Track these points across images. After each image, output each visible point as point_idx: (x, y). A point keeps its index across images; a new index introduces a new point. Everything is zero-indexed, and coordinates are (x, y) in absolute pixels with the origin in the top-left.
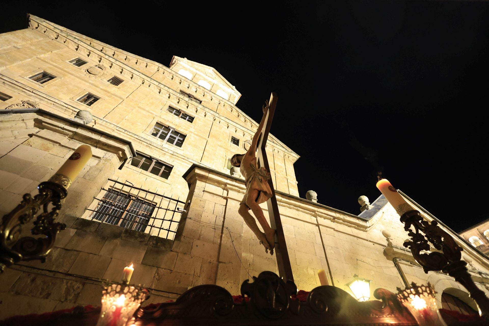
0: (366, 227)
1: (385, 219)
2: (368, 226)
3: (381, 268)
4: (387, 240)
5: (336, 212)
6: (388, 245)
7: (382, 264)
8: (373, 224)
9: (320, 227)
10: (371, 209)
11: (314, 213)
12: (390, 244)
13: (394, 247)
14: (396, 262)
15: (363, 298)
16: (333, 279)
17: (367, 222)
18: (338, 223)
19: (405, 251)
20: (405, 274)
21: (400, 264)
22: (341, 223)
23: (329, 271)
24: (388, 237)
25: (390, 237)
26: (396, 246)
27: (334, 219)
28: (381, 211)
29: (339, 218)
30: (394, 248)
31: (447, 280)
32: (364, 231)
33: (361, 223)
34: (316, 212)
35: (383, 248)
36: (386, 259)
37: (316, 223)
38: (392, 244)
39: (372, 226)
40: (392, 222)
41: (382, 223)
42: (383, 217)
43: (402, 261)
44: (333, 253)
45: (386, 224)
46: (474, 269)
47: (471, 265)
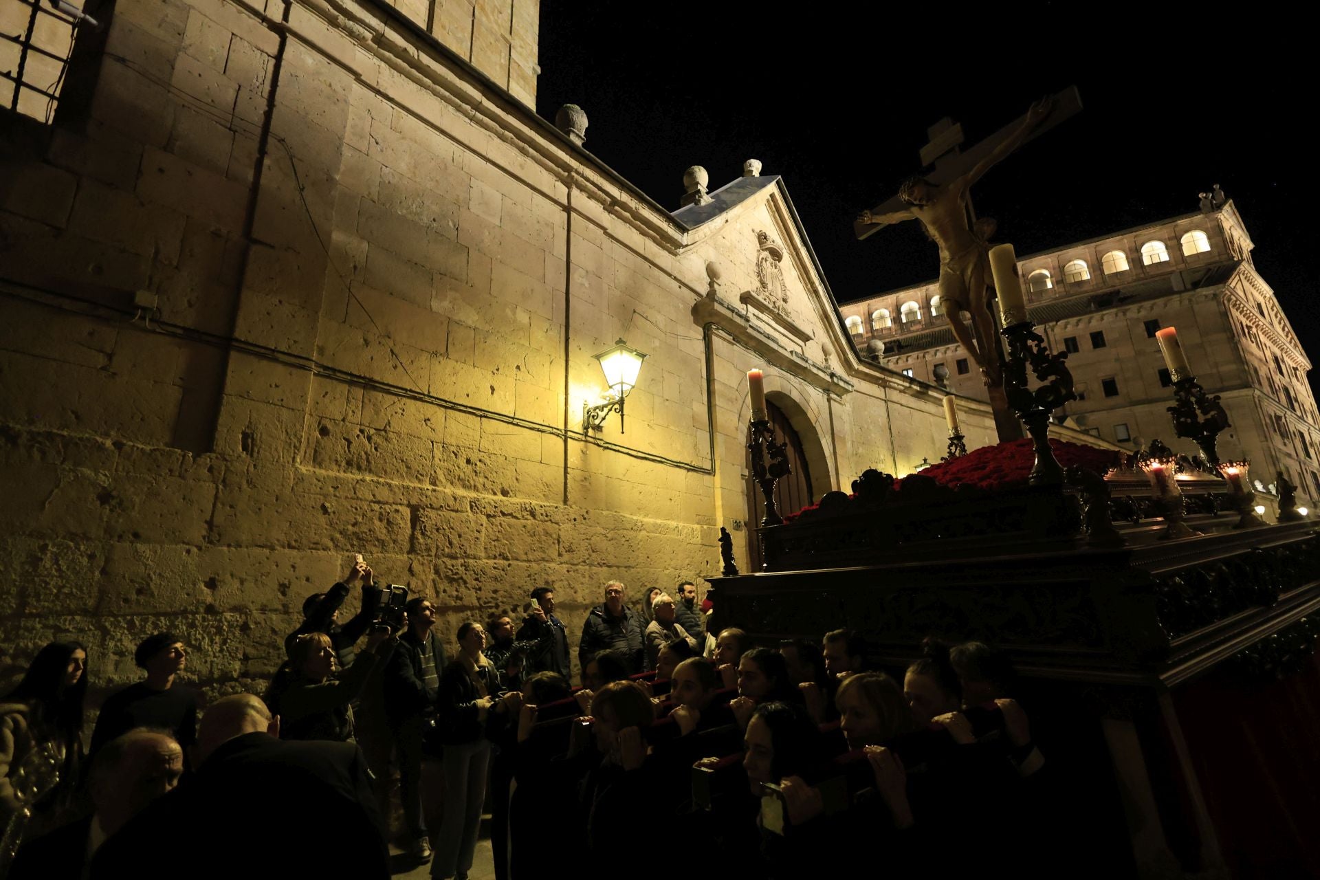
0: (678, 245)
1: (724, 238)
2: (685, 243)
3: (676, 336)
4: (710, 284)
5: (622, 187)
6: (708, 294)
7: (681, 330)
8: (695, 242)
9: (573, 214)
10: (705, 206)
11: (566, 174)
12: (712, 295)
13: (716, 301)
14: (708, 331)
15: (620, 385)
16: (570, 340)
17: (686, 234)
18: (620, 217)
19: (734, 314)
20: (714, 355)
21: (713, 336)
22: (625, 220)
23: (564, 323)
24: (714, 279)
25: (719, 279)
26: (722, 300)
27: (612, 206)
28: (724, 216)
29: (624, 206)
30: (715, 303)
31: (778, 378)
32: (670, 252)
33: (672, 230)
34: (573, 174)
35: (695, 299)
36: (693, 323)
37: (565, 202)
38: (716, 294)
39: (692, 246)
40: (735, 247)
41: (715, 244)
42: (722, 231)
43: (720, 331)
44: (587, 285)
45: (722, 249)
46: (828, 367)
47: (827, 360)
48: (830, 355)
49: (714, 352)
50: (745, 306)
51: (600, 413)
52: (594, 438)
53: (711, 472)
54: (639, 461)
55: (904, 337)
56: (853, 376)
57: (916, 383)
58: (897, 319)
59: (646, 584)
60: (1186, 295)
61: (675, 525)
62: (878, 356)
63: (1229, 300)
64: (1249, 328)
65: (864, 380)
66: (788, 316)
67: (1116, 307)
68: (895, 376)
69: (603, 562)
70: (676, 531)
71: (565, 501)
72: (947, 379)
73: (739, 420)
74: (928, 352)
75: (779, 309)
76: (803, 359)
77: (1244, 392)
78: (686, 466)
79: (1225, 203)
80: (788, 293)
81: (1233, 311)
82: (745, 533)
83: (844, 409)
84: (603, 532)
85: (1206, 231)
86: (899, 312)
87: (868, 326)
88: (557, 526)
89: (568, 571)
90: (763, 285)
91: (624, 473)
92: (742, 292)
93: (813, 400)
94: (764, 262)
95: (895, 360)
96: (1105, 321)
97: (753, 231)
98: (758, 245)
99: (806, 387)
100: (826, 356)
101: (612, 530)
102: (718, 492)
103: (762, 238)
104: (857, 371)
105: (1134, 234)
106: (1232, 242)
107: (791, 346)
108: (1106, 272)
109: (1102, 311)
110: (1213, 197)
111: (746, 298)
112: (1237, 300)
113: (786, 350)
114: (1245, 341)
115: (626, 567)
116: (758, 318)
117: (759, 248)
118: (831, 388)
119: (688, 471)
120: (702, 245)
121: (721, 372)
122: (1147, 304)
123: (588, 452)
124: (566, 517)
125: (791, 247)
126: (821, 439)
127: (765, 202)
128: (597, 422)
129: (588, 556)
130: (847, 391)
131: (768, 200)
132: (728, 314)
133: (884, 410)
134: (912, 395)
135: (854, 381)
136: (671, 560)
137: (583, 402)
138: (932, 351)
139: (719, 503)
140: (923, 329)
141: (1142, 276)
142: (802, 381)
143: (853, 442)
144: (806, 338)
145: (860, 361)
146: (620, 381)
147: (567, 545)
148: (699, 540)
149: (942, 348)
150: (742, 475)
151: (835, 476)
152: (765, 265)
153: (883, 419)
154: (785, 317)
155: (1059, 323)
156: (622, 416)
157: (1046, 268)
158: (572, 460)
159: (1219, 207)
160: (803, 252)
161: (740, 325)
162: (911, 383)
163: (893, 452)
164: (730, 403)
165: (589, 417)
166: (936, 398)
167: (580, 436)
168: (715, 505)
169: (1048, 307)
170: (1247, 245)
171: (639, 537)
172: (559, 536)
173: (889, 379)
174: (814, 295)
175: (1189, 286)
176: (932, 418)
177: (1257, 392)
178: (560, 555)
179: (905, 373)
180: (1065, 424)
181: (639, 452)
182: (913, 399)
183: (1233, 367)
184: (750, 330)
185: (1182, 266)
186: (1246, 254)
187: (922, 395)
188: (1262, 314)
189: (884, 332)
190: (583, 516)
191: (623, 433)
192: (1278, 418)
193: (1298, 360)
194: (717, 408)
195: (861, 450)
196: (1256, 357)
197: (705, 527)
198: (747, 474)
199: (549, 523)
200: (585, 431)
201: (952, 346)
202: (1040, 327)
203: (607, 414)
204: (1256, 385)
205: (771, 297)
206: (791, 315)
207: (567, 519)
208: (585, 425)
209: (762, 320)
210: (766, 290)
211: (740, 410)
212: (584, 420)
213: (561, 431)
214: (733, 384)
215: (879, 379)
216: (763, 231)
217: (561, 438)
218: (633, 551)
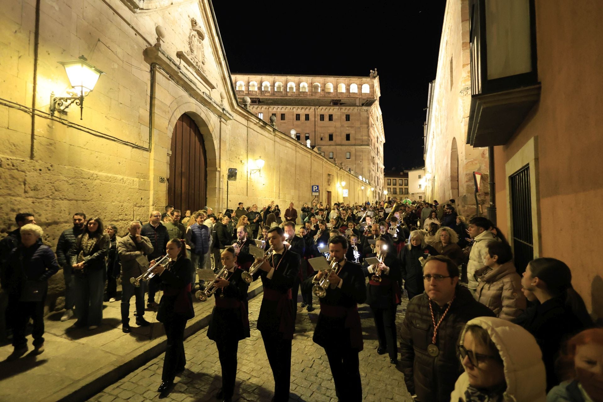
0: (137, 7)
1: (169, 13)
2: (141, 7)
3: (131, 66)
4: (157, 39)
6: (155, 45)
7: (134, 63)
8: (149, 9)
12: (158, 46)
13: (160, 51)
14: (153, 68)
15: (80, 86)
17: (142, 1)
19: (171, 63)
20: (156, 84)
21: (157, 72)
24: (161, 37)
25: (163, 37)
26: (164, 51)
31: (195, 105)
32: (130, 9)
35: (146, 46)
36: (143, 59)
38: (160, 47)
39: (146, 11)
40: (177, 23)
41: (163, 16)
42: (168, 9)
43: (161, 70)
44: (57, 8)
45: (167, 20)
46: (222, 105)
47: (222, 101)
48: (224, 99)
49: (156, 81)
50: (179, 59)
51: (64, 102)
52: (60, 118)
53: (148, 150)
54: (97, 137)
55: (262, 97)
56: (234, 112)
57: (262, 121)
58: (260, 88)
59: (98, 210)
60: (359, 108)
61: (122, 178)
62: (247, 104)
63: (370, 113)
64: (373, 124)
65: (239, 115)
66: (204, 73)
67: (339, 106)
68: (253, 116)
70: (122, 181)
71: (32, 157)
72: (275, 122)
73: (168, 125)
74: (270, 107)
75: (199, 67)
76: (210, 98)
77: (367, 147)
78: (132, 145)
79: (377, 76)
80: (205, 60)
81: (371, 117)
82: (167, 184)
83: (227, 127)
84: (65, 179)
85: (370, 85)
86: (261, 85)
87: (247, 88)
88: (23, 173)
89: (33, 203)
90: (192, 51)
91: (85, 144)
92: (178, 51)
93: (212, 120)
94: (193, 37)
95: (256, 107)
96: (335, 111)
97: (189, 17)
98: (191, 26)
99: (209, 113)
100: (222, 99)
101: (73, 178)
102: (152, 162)
103: (194, 23)
104: (236, 110)
105: (350, 79)
106: (375, 92)
107: (203, 89)
108: (338, 91)
109: (334, 106)
110: (374, 73)
111: (180, 55)
112: (372, 114)
113: (200, 90)
114: (371, 129)
115: (83, 201)
116: (187, 69)
117: (191, 28)
118: (222, 116)
119: (133, 148)
120: (154, 12)
121: (160, 95)
122: (348, 108)
123: (54, 127)
124: (33, 168)
125: (210, 34)
126: (214, 140)
127: (198, 2)
128: (62, 108)
129: (52, 194)
130: (230, 119)
131: (200, 2)
132: (168, 61)
133: (246, 131)
134: (259, 127)
135: (234, 115)
136: (117, 197)
137: (51, 92)
138: (272, 107)
139: (152, 167)
140: (270, 96)
141: (349, 96)
143: (230, 144)
144: (213, 87)
145: (238, 106)
147: (32, 186)
148: (137, 187)
149: (277, 107)
150: (168, 154)
151: (219, 159)
152: (194, 40)
153: (245, 136)
154: (202, 73)
155: (320, 107)
157: (319, 83)
158: (39, 130)
159: (375, 77)
160: (217, 39)
161: (174, 70)
162: (259, 121)
163: (247, 151)
164: (164, 114)
165: (55, 103)
166: (269, 130)
167: (47, 116)
168: (149, 168)
169: (317, 99)
170: (379, 95)
171: (94, 183)
172: (25, 180)
173: (250, 117)
174: (219, 65)
175: (361, 105)
176: (266, 139)
177: (370, 148)
178: (26, 192)
181: (97, 132)
182: (259, 128)
183: (366, 138)
184: (180, 74)
185: (361, 96)
186: (378, 98)
187: (263, 127)
188: (377, 120)
189: (253, 93)
190: (48, 168)
192: (374, 158)
193: (382, 139)
194: (156, 115)
195: (233, 149)
196: (373, 135)
197: (142, 180)
198: (171, 154)
199: (15, 171)
200: (52, 112)
201: (280, 107)
202: (313, 108)
203: (70, 104)
204: (371, 145)
205: (195, 59)
206: (206, 72)
207: (33, 169)
208: (52, 108)
209: (189, 71)
210: (193, 54)
211: (170, 118)
212: (50, 105)
213: (29, 109)
214: (168, 103)
215: (246, 116)
216: (195, 19)
217: (29, 113)
218: (89, 191)
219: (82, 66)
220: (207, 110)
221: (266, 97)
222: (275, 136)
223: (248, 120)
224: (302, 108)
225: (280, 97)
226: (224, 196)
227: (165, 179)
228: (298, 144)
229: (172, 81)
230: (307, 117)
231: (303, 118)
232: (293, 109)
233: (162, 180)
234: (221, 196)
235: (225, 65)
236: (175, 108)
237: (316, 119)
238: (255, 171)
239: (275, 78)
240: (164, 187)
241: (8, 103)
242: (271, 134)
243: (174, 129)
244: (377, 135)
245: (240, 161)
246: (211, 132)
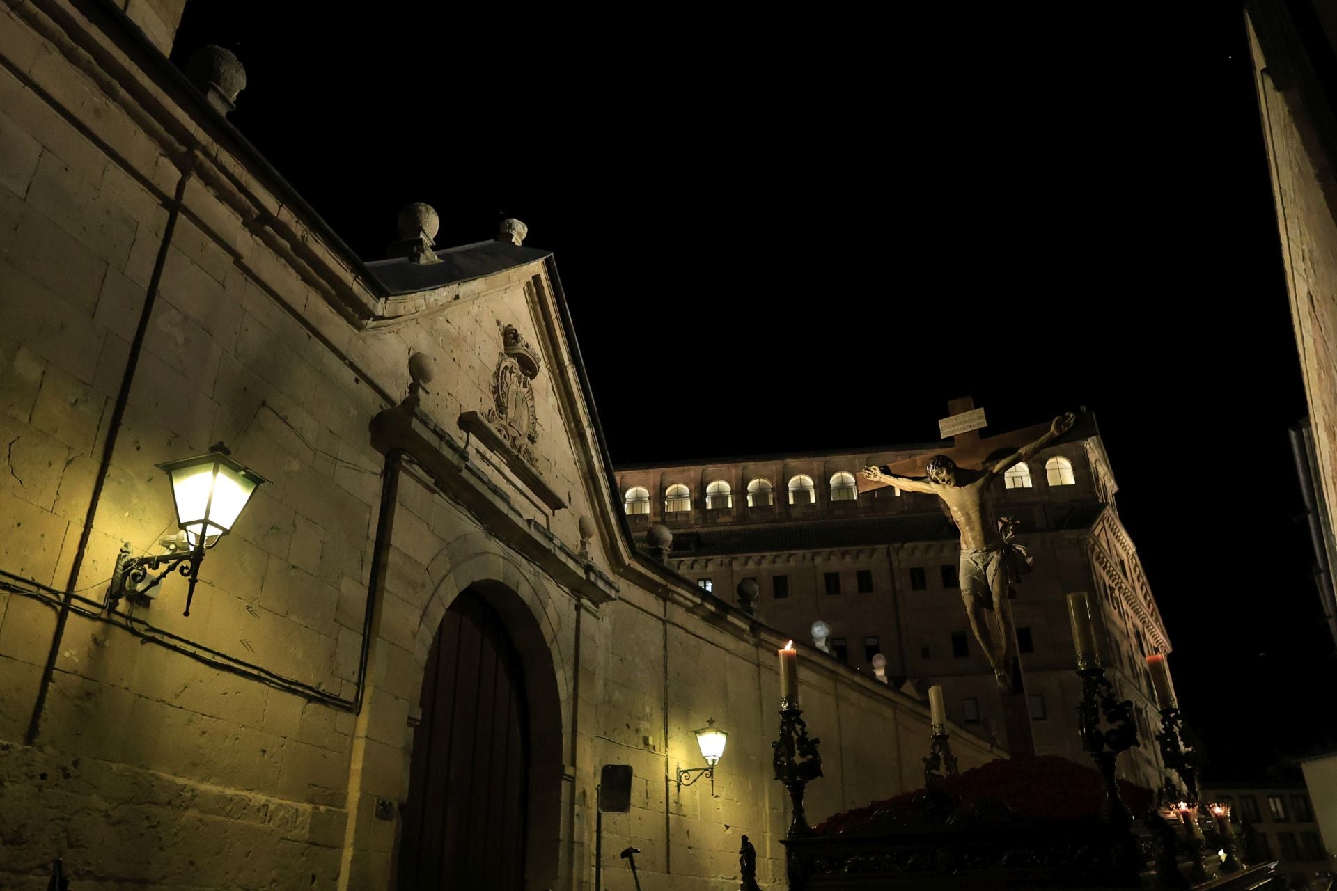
0: (369, 314)
1: (448, 321)
2: (379, 312)
3: (333, 460)
4: (411, 387)
6: (404, 402)
7: (345, 451)
8: (398, 316)
9: (181, 218)
10: (426, 266)
11: (184, 149)
12: (412, 402)
14: (393, 462)
15: (201, 525)
16: (121, 430)
17: (383, 300)
18: (270, 243)
19: (443, 444)
20: (397, 505)
21: (401, 472)
22: (280, 252)
23: (116, 395)
24: (420, 381)
25: (428, 382)
26: (427, 416)
27: (258, 222)
28: (454, 288)
29: (282, 229)
30: (414, 419)
31: (501, 560)
32: (350, 322)
33: (357, 288)
34: (198, 153)
35: (381, 406)
36: (369, 442)
37: (172, 193)
38: (418, 405)
39: (391, 321)
40: (465, 341)
41: (431, 328)
42: (446, 311)
43: (416, 467)
44: (180, 340)
45: (441, 338)
46: (584, 555)
47: (583, 544)
48: (590, 536)
49: (397, 499)
50: (465, 434)
51: (149, 571)
52: (128, 617)
53: (353, 708)
54: (214, 671)
55: (706, 530)
56: (621, 575)
57: (711, 601)
58: (698, 503)
60: (1048, 536)
61: (262, 802)
62: (662, 549)
63: (1093, 550)
64: (1112, 589)
65: (636, 584)
66: (532, 464)
68: (683, 584)
69: (88, 868)
70: (261, 814)
71: (31, 735)
72: (756, 600)
73: (420, 622)
74: (736, 558)
75: (519, 451)
76: (546, 536)
78: (306, 691)
80: (538, 428)
81: (1096, 564)
82: (398, 824)
83: (600, 626)
84: (104, 805)
85: (1071, 459)
86: (704, 494)
87: (657, 505)
90: (501, 408)
91: (178, 691)
92: (464, 411)
93: (553, 604)
94: (507, 373)
95: (689, 563)
97: (498, 323)
98: (503, 347)
99: (545, 582)
100: (583, 537)
101: (124, 802)
102: (359, 747)
103: (510, 336)
104: (627, 569)
106: (1097, 480)
107: (529, 511)
111: (469, 422)
112: (1101, 552)
113: (521, 516)
114: (1109, 608)
116: (484, 458)
117: (503, 351)
118: (584, 589)
119: (308, 701)
120: (408, 323)
121: (404, 535)
123: (107, 643)
124: (25, 769)
125: (553, 360)
126: (555, 668)
127: (524, 285)
128: (140, 587)
130: (609, 598)
131: (528, 283)
132: (434, 440)
133: (661, 635)
134: (704, 618)
135: (622, 584)
137: (122, 546)
138: (742, 557)
139: (357, 765)
140: (733, 524)
142: (541, 571)
143: (606, 680)
144: (555, 503)
145: (634, 554)
146: (202, 517)
148: (304, 833)
149: (756, 556)
150: (409, 718)
151: (570, 736)
152: (508, 378)
153: (655, 650)
154: (529, 465)
155: (905, 546)
156: (193, 582)
158: (67, 654)
160: (571, 373)
161: (451, 463)
162: (703, 599)
163: (666, 704)
164: (411, 590)
165: (125, 575)
166: (736, 627)
167: (97, 611)
168: (349, 768)
170: (1112, 486)
171: (183, 821)
173: (673, 588)
174: (578, 440)
175: (1052, 525)
176: (728, 657)
177: (1118, 674)
179: (701, 584)
180: (903, 689)
181: (218, 654)
182: (703, 624)
184: (465, 474)
185: (1045, 498)
186: (1112, 499)
187: (716, 620)
188: (1125, 574)
189: (679, 519)
190: (64, 770)
191: (187, 614)
193: (1159, 639)
194: (386, 595)
195: (617, 696)
196: (1118, 628)
197: (322, 808)
198: (419, 717)
200: (111, 601)
201: (769, 555)
202: (882, 548)
203: (164, 575)
204: (1118, 664)
205: (509, 428)
206: (538, 464)
207: (26, 774)
208: (114, 591)
209: (489, 463)
210: (504, 416)
211: (426, 603)
212: (113, 579)
213: (56, 593)
214: (424, 558)
215: (658, 585)
216: (514, 327)
217: (54, 608)
218: (162, 849)
219: (216, 470)
220: (536, 575)
221: (722, 529)
222: (757, 646)
223: (665, 600)
224: (844, 554)
225: (767, 525)
226: (585, 872)
227: (395, 805)
228: (841, 670)
229: (442, 494)
230: (865, 580)
231: (850, 585)
232: (813, 559)
233: (384, 811)
234: (575, 870)
235: (593, 437)
236: (444, 572)
237: (898, 586)
238: (694, 775)
239: (744, 468)
240: (387, 833)
241: (11, 581)
242: (747, 641)
243: (434, 639)
244: (1135, 626)
245: (641, 741)
246: (548, 644)
